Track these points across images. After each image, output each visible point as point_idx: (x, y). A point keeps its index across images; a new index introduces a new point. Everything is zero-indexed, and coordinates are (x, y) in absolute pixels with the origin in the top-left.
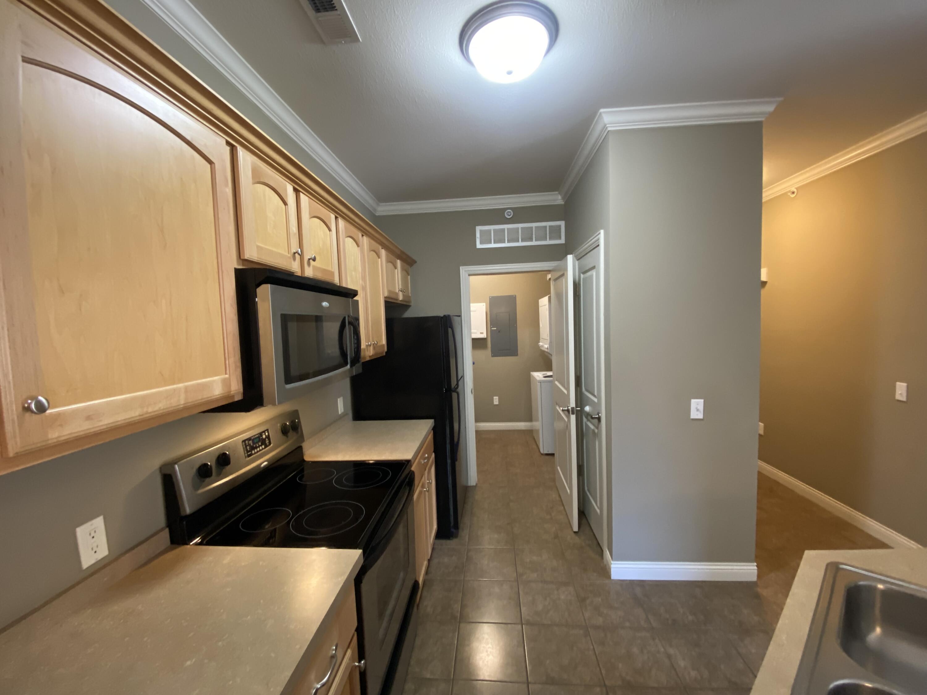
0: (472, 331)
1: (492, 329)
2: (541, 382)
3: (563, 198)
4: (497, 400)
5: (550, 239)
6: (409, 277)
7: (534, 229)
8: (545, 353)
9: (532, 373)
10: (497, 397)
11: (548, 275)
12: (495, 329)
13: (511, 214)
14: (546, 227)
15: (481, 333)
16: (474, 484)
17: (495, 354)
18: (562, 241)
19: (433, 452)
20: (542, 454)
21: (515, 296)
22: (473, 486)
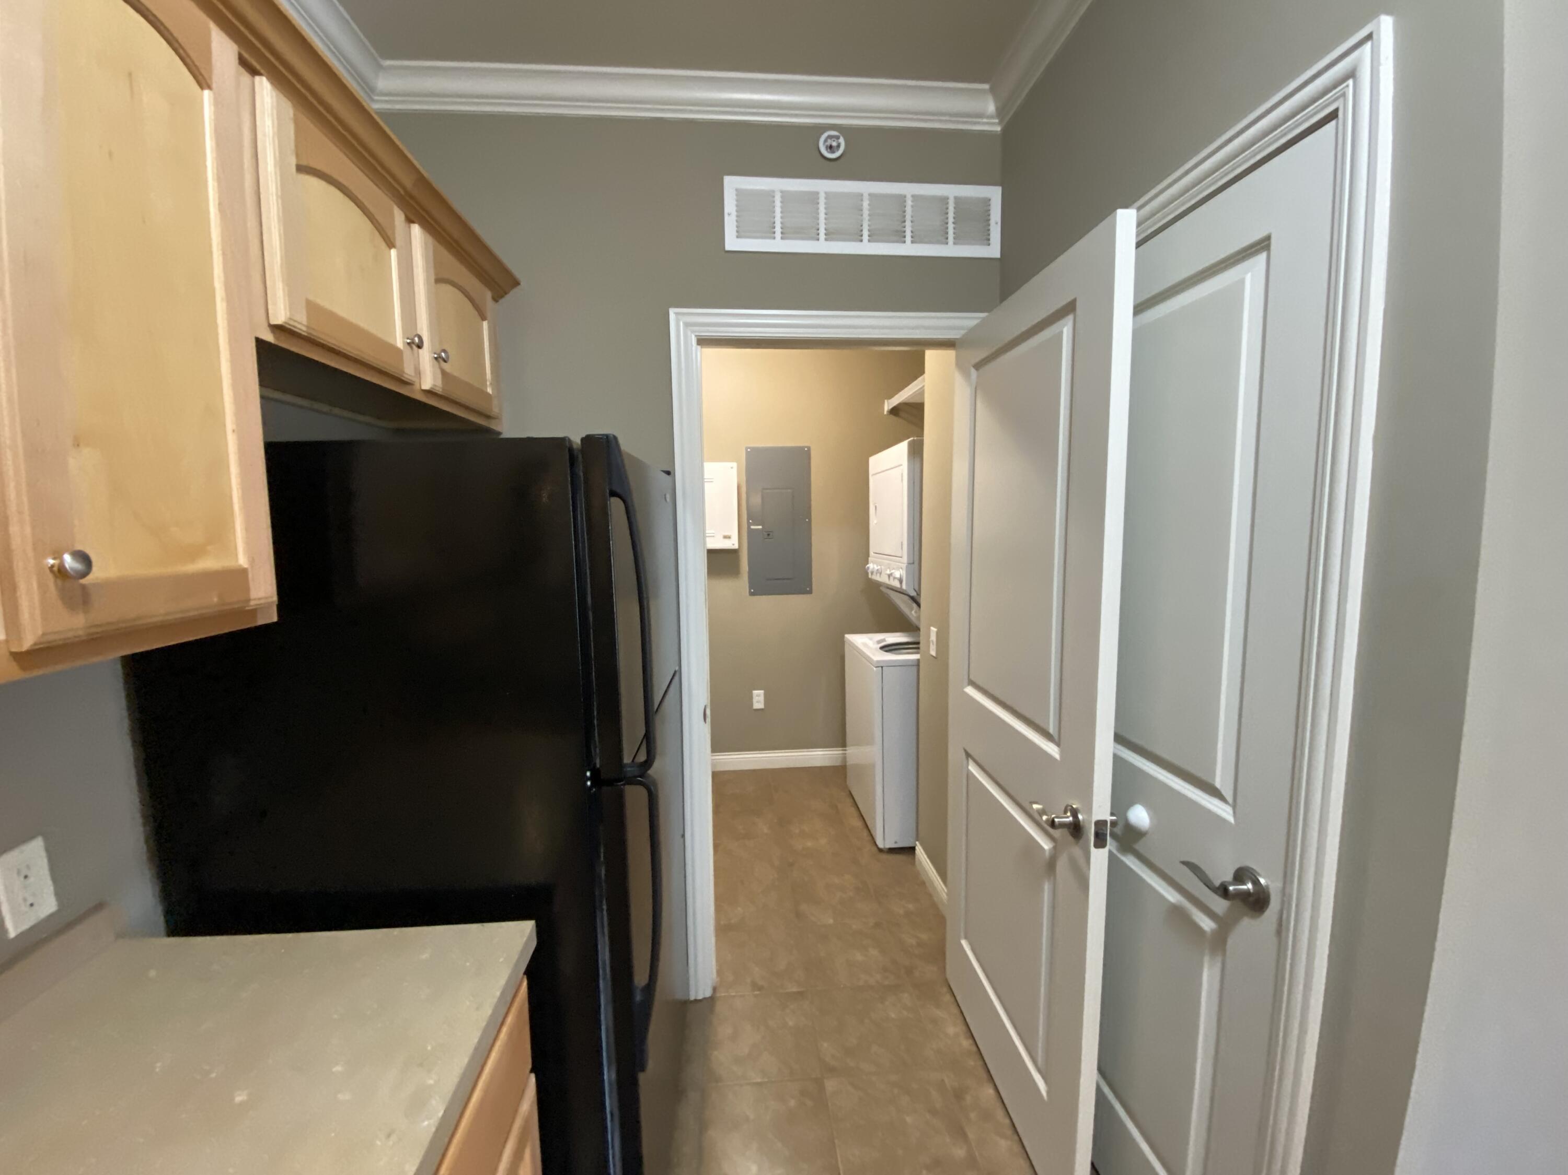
0: (707, 532)
1: (753, 527)
2: (882, 667)
3: (1000, 112)
4: (762, 698)
5: (958, 240)
6: (485, 324)
7: (909, 203)
8: (882, 588)
9: (848, 637)
10: (762, 692)
11: (886, 401)
12: (760, 527)
13: (839, 146)
14: (944, 200)
15: (726, 537)
16: (708, 993)
17: (760, 587)
18: (993, 250)
19: (531, 1071)
20: (881, 850)
21: (809, 448)
22: (705, 999)
